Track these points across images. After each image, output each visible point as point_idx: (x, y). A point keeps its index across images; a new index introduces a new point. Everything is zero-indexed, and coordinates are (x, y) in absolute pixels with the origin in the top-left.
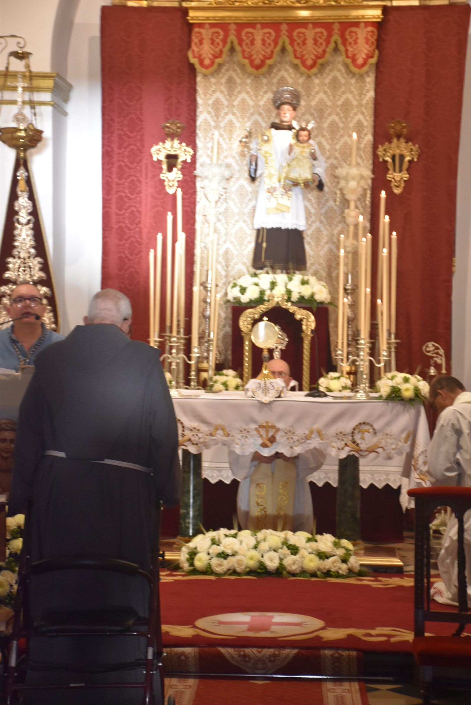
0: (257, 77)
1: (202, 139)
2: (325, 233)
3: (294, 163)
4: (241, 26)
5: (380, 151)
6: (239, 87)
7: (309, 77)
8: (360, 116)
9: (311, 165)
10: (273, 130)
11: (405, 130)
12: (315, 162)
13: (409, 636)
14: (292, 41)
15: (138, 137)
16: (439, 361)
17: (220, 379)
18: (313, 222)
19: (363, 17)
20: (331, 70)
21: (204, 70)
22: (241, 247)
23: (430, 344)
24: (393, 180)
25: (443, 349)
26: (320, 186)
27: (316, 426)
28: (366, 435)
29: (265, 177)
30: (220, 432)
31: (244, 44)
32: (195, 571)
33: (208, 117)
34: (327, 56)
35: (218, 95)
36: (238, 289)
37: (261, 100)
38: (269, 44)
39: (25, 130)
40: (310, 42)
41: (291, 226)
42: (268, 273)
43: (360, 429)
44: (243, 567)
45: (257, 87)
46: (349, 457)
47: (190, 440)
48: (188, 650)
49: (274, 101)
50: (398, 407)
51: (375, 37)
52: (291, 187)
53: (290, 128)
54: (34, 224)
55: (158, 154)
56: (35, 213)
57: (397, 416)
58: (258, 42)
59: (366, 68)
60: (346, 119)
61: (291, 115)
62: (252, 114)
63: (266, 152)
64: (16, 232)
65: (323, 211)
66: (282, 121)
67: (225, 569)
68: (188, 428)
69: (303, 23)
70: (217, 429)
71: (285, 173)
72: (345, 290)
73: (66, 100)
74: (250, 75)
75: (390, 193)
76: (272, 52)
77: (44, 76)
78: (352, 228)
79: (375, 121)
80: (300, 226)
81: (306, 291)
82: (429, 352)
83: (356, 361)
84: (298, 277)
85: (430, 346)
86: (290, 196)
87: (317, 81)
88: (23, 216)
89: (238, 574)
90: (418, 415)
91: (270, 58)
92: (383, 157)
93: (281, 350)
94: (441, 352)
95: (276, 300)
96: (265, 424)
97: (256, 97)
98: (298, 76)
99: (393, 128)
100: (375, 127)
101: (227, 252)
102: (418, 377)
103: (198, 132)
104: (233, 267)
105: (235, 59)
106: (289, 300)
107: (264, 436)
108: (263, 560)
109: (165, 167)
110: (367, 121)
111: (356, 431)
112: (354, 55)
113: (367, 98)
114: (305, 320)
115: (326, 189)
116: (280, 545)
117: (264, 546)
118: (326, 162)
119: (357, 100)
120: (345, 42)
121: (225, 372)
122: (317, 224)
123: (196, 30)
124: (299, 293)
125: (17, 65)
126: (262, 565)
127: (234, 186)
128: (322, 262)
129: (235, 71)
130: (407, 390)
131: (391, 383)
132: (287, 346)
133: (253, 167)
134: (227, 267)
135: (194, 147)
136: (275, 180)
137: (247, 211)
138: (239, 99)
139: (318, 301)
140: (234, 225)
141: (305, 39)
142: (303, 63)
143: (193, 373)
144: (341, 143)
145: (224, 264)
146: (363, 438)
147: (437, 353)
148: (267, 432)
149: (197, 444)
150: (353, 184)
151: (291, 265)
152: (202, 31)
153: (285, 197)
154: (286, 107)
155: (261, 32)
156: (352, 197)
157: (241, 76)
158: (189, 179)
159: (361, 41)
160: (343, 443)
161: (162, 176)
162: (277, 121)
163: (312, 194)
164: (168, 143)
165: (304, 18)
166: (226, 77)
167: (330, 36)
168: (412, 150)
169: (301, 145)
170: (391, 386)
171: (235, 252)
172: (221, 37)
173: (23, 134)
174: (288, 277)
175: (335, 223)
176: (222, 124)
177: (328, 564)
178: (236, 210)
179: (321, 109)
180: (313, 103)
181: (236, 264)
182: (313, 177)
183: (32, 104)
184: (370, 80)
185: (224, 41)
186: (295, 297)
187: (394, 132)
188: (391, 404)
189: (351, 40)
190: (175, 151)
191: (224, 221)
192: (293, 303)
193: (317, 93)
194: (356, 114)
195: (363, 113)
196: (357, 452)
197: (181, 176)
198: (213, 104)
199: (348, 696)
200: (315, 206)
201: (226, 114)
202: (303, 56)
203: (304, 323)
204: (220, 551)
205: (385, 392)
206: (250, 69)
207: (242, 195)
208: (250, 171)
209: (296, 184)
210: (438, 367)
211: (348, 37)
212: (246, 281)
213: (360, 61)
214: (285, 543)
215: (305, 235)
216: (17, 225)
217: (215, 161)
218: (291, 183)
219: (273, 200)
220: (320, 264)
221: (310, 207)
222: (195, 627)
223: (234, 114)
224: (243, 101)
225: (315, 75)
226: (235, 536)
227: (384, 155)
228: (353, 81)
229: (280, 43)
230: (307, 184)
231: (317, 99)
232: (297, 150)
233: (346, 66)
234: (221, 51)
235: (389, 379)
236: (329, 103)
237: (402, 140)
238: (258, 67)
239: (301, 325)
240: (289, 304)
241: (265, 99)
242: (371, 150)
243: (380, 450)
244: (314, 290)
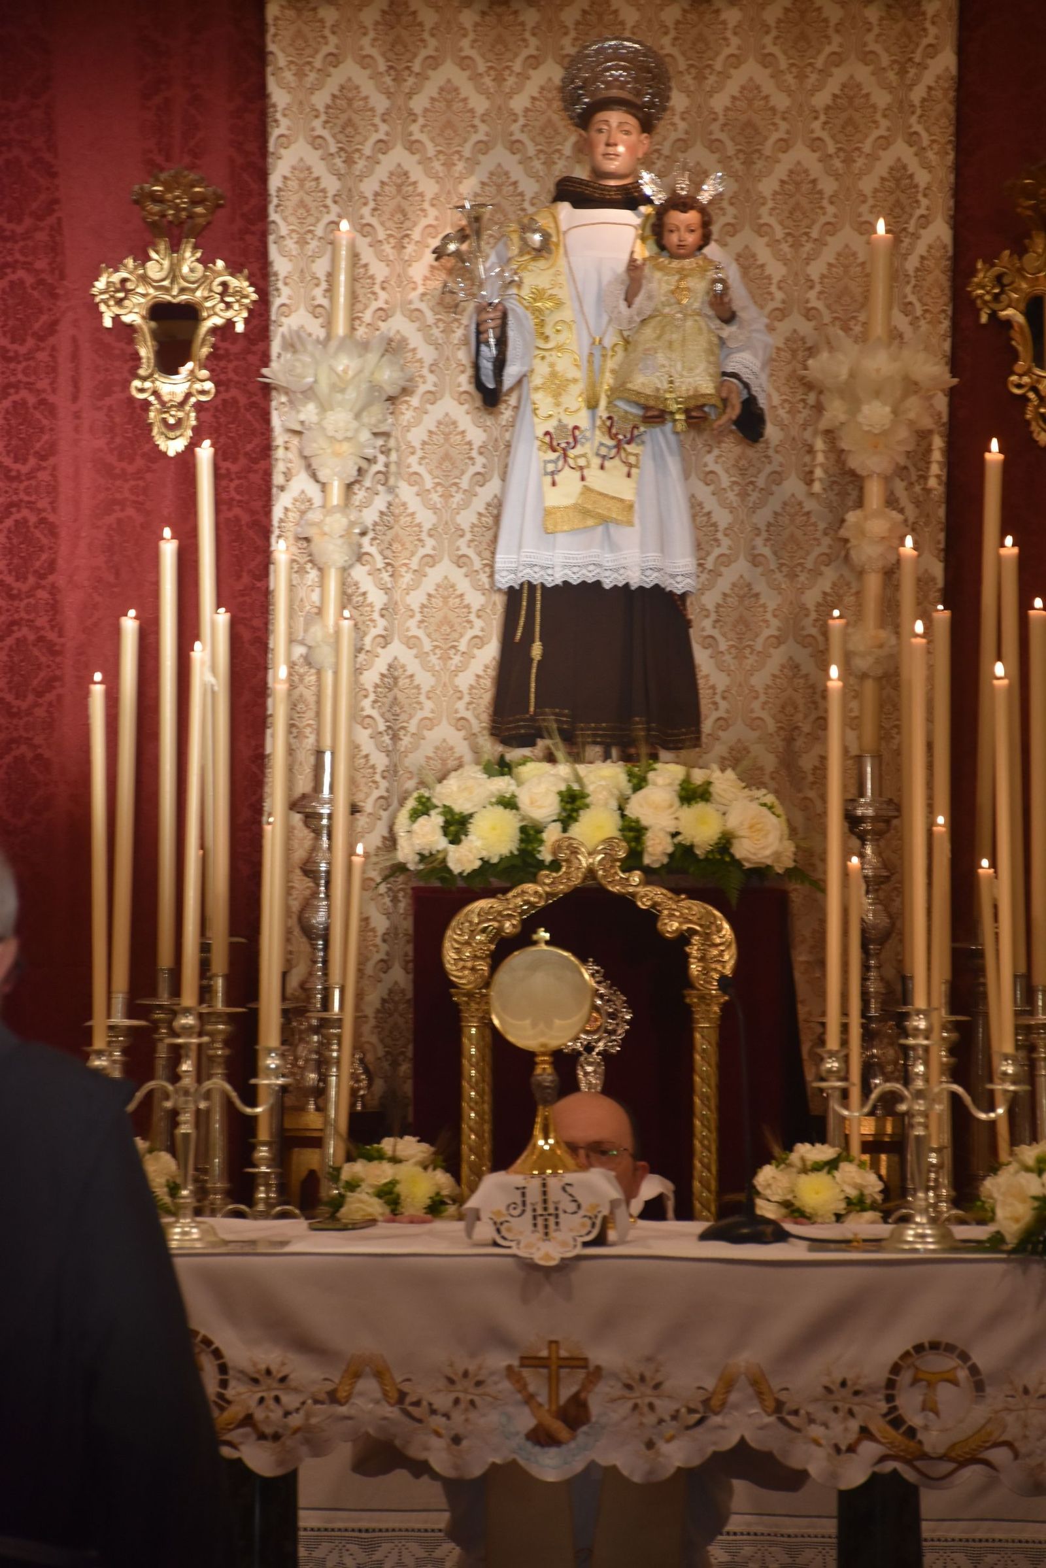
1: (291, 245)
2: (771, 600)
3: (649, 332)
5: (982, 284)
6: (432, 43)
8: (901, 150)
9: (715, 340)
10: (565, 210)
12: (727, 331)
15: (42, 237)
17: (371, 1173)
18: (726, 560)
22: (445, 658)
24: (1032, 395)
26: (750, 422)
27: (746, 1359)
28: (945, 1393)
29: (537, 389)
30: (368, 1385)
33: (313, 158)
35: (349, 70)
36: (435, 820)
37: (517, 90)
41: (635, 579)
42: (551, 758)
43: (917, 1369)
45: (500, 39)
46: (874, 1478)
47: (249, 1420)
49: (569, 96)
52: (635, 427)
53: (631, 199)
55: (119, 302)
60: (849, 161)
61: (631, 149)
62: (484, 147)
63: (539, 295)
65: (763, 516)
66: (598, 174)
68: (242, 1372)
70: (357, 1376)
71: (613, 371)
72: (852, 821)
75: (1019, 447)
78: (873, 583)
79: (959, 168)
80: (673, 576)
81: (701, 828)
83: (898, 1097)
84: (667, 773)
86: (632, 460)
87: (732, 16)
92: (995, 306)
95: (584, 861)
96: (544, 1353)
97: (499, 78)
100: (961, 191)
101: (392, 677)
103: (273, 216)
104: (418, 737)
107: (542, 1399)
109: (146, 351)
110: (929, 168)
111: (906, 1377)
113: (928, 78)
114: (696, 939)
115: (771, 431)
119: (890, 89)
121: (387, 1144)
122: (741, 568)
124: (675, 835)
128: (759, 713)
131: (1036, 1186)
133: (488, 351)
134: (395, 738)
135: (262, 278)
136: (574, 398)
137: (468, 519)
138: (431, 88)
139: (747, 865)
140: (420, 573)
143: (263, 1152)
144: (828, 255)
145: (382, 727)
146: (930, 1407)
148: (554, 1383)
149: (276, 1437)
150: (875, 413)
151: (639, 729)
153: (615, 466)
154: (615, 118)
156: (871, 463)
158: (243, 400)
160: (854, 1425)
161: (138, 389)
162: (581, 173)
163: (716, 452)
164: (159, 261)
169: (675, 264)
170: (1035, 1198)
171: (425, 680)
174: (630, 775)
175: (809, 563)
176: (369, 187)
178: (426, 518)
179: (750, 123)
180: (719, 101)
181: (429, 723)
182: (718, 389)
186: (657, 849)
187: (1034, 208)
190: (183, 290)
191: (379, 561)
192: (651, 874)
193: (736, 61)
194: (885, 142)
195: (912, 138)
196: (909, 1462)
197: (212, 388)
198: (332, 108)
201: (383, 146)
203: (693, 950)
205: (1017, 1220)
207: (447, 457)
208: (477, 367)
209: (655, 415)
212: (469, 790)
215: (693, 612)
217: (341, 327)
218: (640, 412)
219: (568, 478)
220: (754, 723)
221: (711, 502)
223: (413, 146)
224: (449, 92)
227: (996, 298)
228: (872, 14)
230: (697, 416)
232: (658, 283)
235: (1028, 1169)
236: (781, 101)
239: (685, 958)
240: (636, 877)
241: (532, 88)
242: (944, 280)
243: (999, 1455)
244: (733, 822)
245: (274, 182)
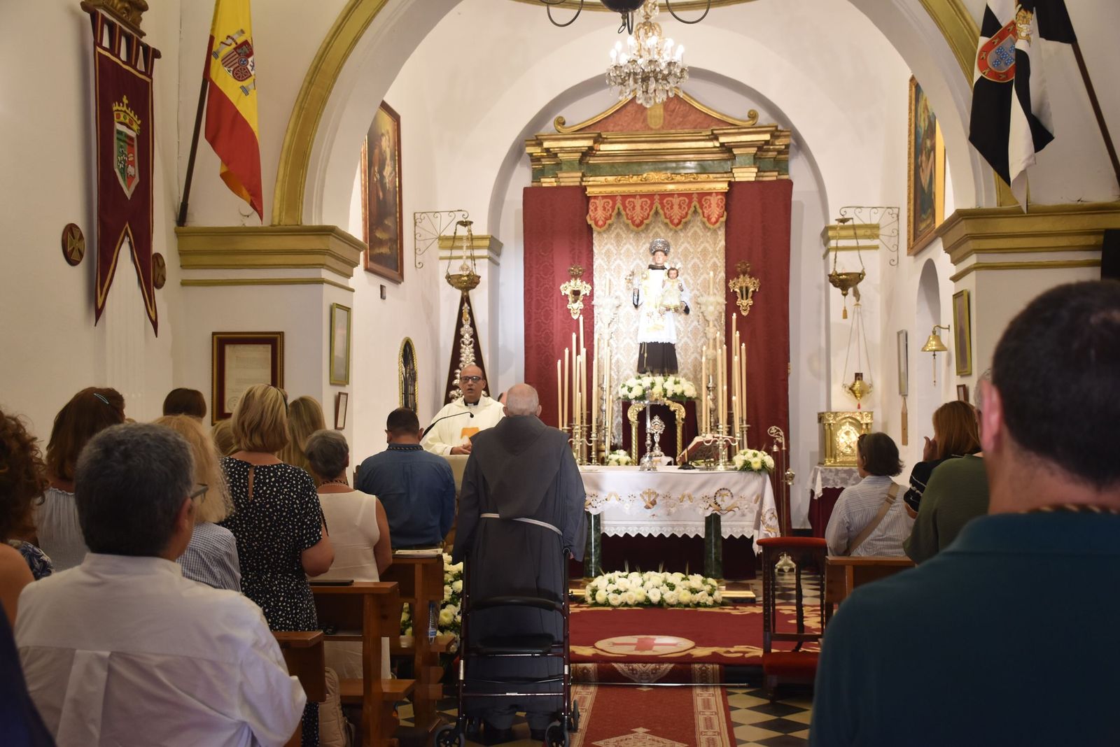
0: (637, 233)
1: (598, 278)
2: (691, 345)
3: (667, 294)
4: (625, 197)
5: (731, 282)
6: (625, 240)
7: (676, 232)
8: (715, 259)
9: (680, 295)
10: (650, 270)
11: (749, 269)
12: (682, 293)
13: (759, 652)
14: (663, 208)
15: (551, 278)
16: (780, 441)
17: (614, 457)
18: (682, 337)
19: (714, 189)
20: (693, 227)
21: (598, 229)
22: (628, 357)
23: (773, 428)
24: (741, 306)
25: (783, 431)
26: (687, 311)
27: (687, 492)
28: (725, 498)
29: (645, 305)
30: (613, 497)
31: (627, 210)
32: (596, 604)
33: (602, 262)
34: (689, 217)
35: (609, 246)
36: (626, 388)
37: (641, 249)
38: (646, 209)
39: (468, 276)
40: (676, 207)
41: (665, 341)
42: (649, 376)
43: (720, 493)
44: (633, 601)
45: (638, 240)
46: (712, 514)
47: (590, 504)
48: (589, 665)
49: (651, 250)
50: (750, 476)
51: (724, 203)
52: (664, 312)
53: (663, 268)
54: (474, 344)
55: (566, 290)
56: (475, 336)
57: (748, 483)
58: (638, 208)
59: (718, 224)
60: (705, 261)
61: (663, 259)
62: (635, 259)
63: (646, 287)
64: (462, 350)
65: (689, 329)
66: (656, 264)
67: (619, 603)
69: (671, 195)
71: (660, 301)
72: (708, 388)
73: (499, 255)
74: (632, 231)
75: (739, 315)
76: (648, 215)
77: (483, 238)
78: (711, 341)
79: (726, 262)
80: (672, 340)
81: (678, 390)
82: (772, 433)
83: (716, 441)
84: (671, 379)
85: (773, 429)
86: (664, 318)
87: (682, 235)
88: (467, 338)
89: (630, 606)
90: (764, 483)
91: (647, 218)
92: (734, 288)
93: (660, 434)
94: (782, 433)
95: (655, 396)
96: (648, 491)
97: (638, 247)
98: (668, 231)
99: (739, 267)
100: (726, 267)
101: (618, 361)
102: (764, 453)
103: (595, 273)
104: (623, 372)
105: (621, 220)
106: (665, 395)
107: (647, 499)
108: (648, 595)
109: (571, 299)
110: (720, 263)
111: (718, 495)
112: (709, 216)
113: (720, 246)
114: (677, 411)
115: (691, 312)
116: (661, 584)
117: (649, 585)
118: (691, 293)
119: (712, 248)
120: (701, 206)
121: (617, 451)
122: (686, 338)
123: (592, 201)
124: (673, 391)
125: (462, 231)
126: (648, 599)
127: (622, 311)
129: (621, 228)
130: (756, 464)
131: (743, 458)
132: (664, 431)
133: (636, 298)
134: (618, 373)
135: (592, 285)
136: (653, 307)
137: (632, 330)
138: (624, 249)
139: (688, 397)
140: (623, 341)
141: (672, 205)
142: (672, 222)
143: (593, 453)
144: (701, 279)
145: (616, 371)
146: (723, 500)
147: (779, 435)
148: (649, 497)
149: (596, 508)
150: (711, 308)
151: (666, 370)
152: (596, 201)
153: (661, 319)
154: (660, 253)
155: (640, 201)
156: (711, 318)
157: (626, 232)
158: (589, 308)
159: (714, 205)
160: (708, 504)
161: (569, 306)
162: (653, 264)
164: (573, 282)
165: (673, 190)
166: (615, 233)
167: (690, 202)
168: (754, 283)
169: (672, 281)
170: (744, 461)
171: (624, 361)
172: (610, 205)
173: (466, 278)
175: (699, 338)
176: (613, 267)
177: (698, 597)
178: (624, 330)
179: (686, 254)
180: (680, 250)
181: (625, 370)
182: (681, 304)
183: (473, 258)
184: (721, 234)
185: (613, 208)
186: (670, 394)
187: (741, 270)
188: (743, 473)
189: (705, 205)
190: (577, 288)
191: (615, 339)
192: (668, 399)
193: (683, 243)
194: (712, 258)
195: (717, 257)
196: (719, 511)
197: (582, 306)
198: (606, 253)
199: (712, 699)
200: (684, 325)
201: (615, 260)
202: (671, 217)
203: (677, 413)
204: (615, 589)
205: (740, 465)
206: (632, 227)
207: (628, 318)
208: (634, 301)
210: (779, 445)
211: (704, 203)
212: (632, 382)
213: (713, 220)
214: (665, 582)
215: (676, 347)
216: (462, 345)
217: (607, 293)
218: (665, 309)
219: (651, 322)
220: (689, 369)
221: (679, 327)
222: (595, 647)
223: (621, 260)
224: (628, 250)
225: (681, 230)
226: (626, 577)
228: (709, 234)
229: (654, 208)
230: (676, 310)
231: (682, 248)
232: (669, 284)
233: (704, 223)
234: (611, 215)
235: (742, 455)
236: (692, 250)
237: (746, 276)
238: (638, 226)
239: (675, 415)
240: (665, 399)
241: (644, 248)
242: (724, 284)
243: (736, 509)
244: (684, 388)
245: (594, 267)
